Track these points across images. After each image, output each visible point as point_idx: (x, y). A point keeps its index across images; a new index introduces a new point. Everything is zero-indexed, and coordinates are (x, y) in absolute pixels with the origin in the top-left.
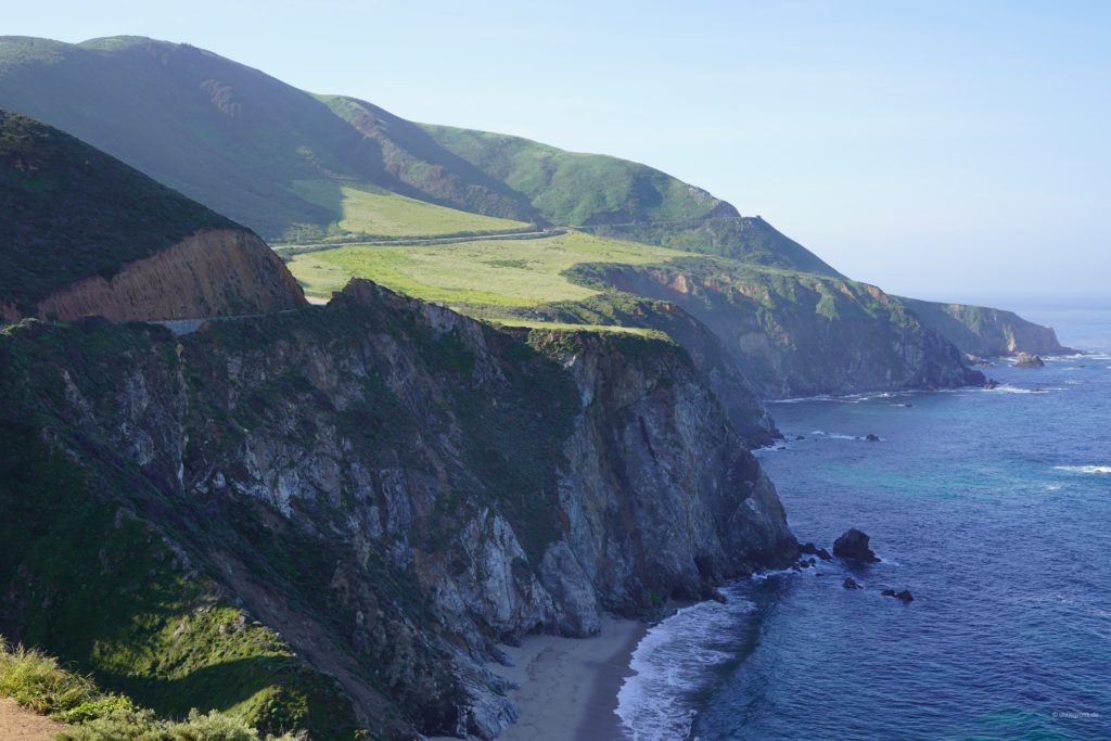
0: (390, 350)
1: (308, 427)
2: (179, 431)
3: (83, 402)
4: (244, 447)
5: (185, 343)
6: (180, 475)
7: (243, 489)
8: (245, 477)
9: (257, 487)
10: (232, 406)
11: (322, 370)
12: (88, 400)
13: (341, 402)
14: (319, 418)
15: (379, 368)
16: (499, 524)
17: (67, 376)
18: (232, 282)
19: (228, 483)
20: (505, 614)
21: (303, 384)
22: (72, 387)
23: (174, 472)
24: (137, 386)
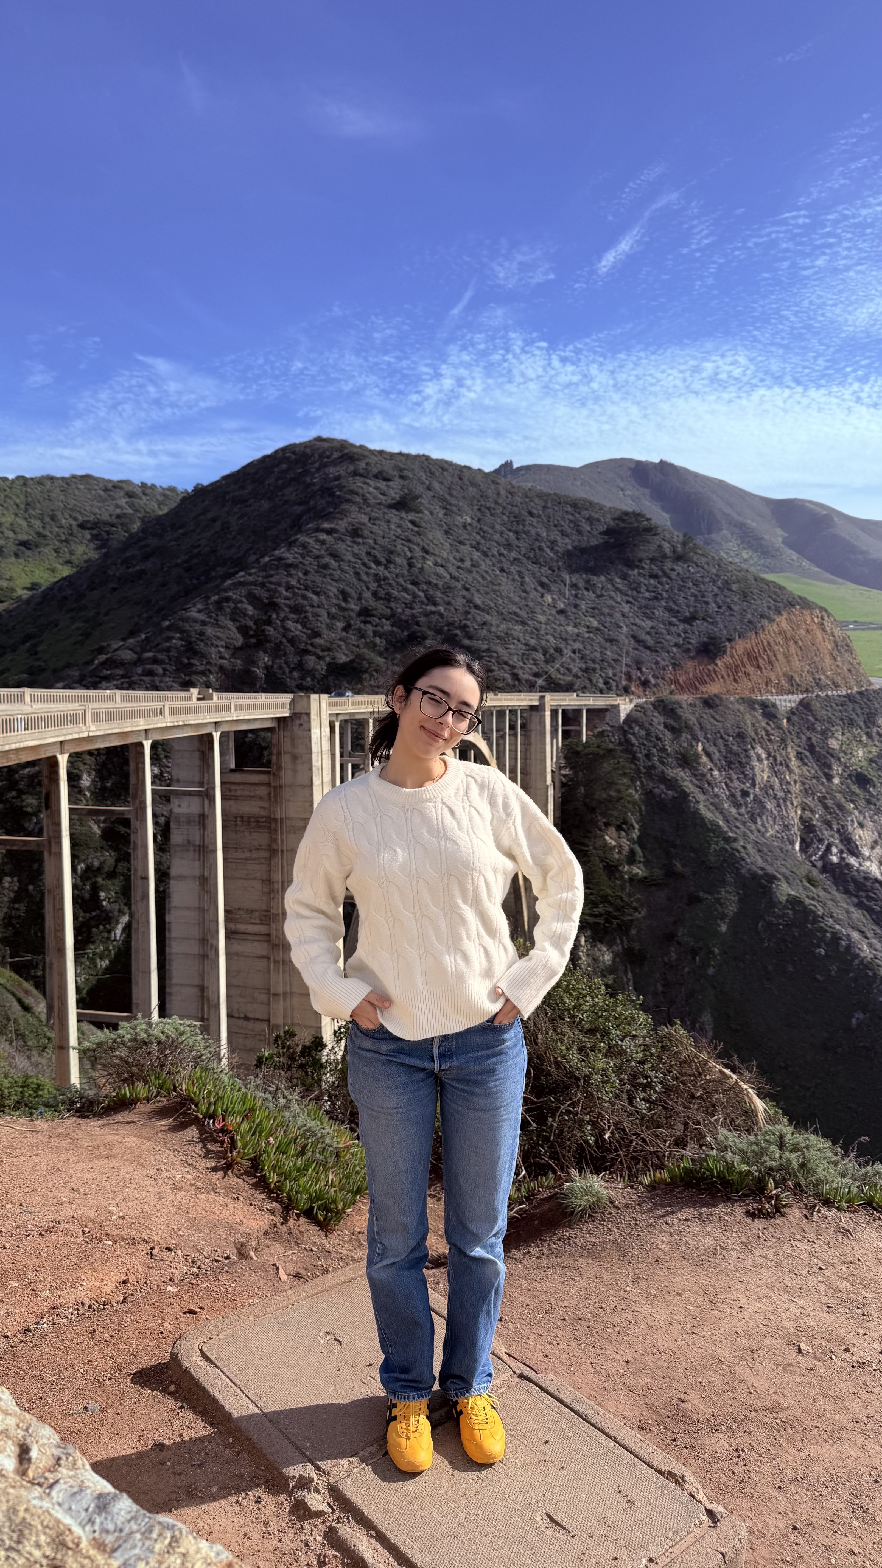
2: (792, 804)
3: (716, 773)
4: (852, 821)
5: (789, 720)
6: (797, 847)
7: (857, 865)
8: (856, 852)
9: (868, 863)
10: (836, 781)
12: (719, 770)
17: (700, 748)
18: (817, 659)
19: (842, 859)
22: (704, 759)
23: (792, 843)
24: (760, 760)
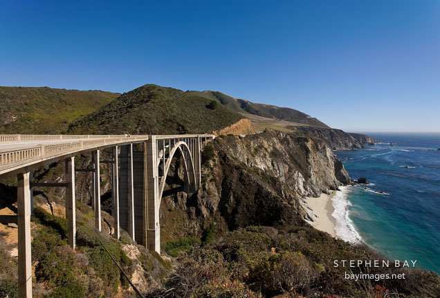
0: (275, 141)
1: (265, 155)
2: (245, 155)
4: (256, 158)
5: (244, 139)
6: (246, 163)
8: (256, 164)
9: (259, 166)
10: (252, 151)
11: (266, 144)
13: (269, 150)
14: (267, 153)
15: (274, 144)
16: (300, 174)
20: (303, 192)
21: (263, 146)
24: (239, 147)
